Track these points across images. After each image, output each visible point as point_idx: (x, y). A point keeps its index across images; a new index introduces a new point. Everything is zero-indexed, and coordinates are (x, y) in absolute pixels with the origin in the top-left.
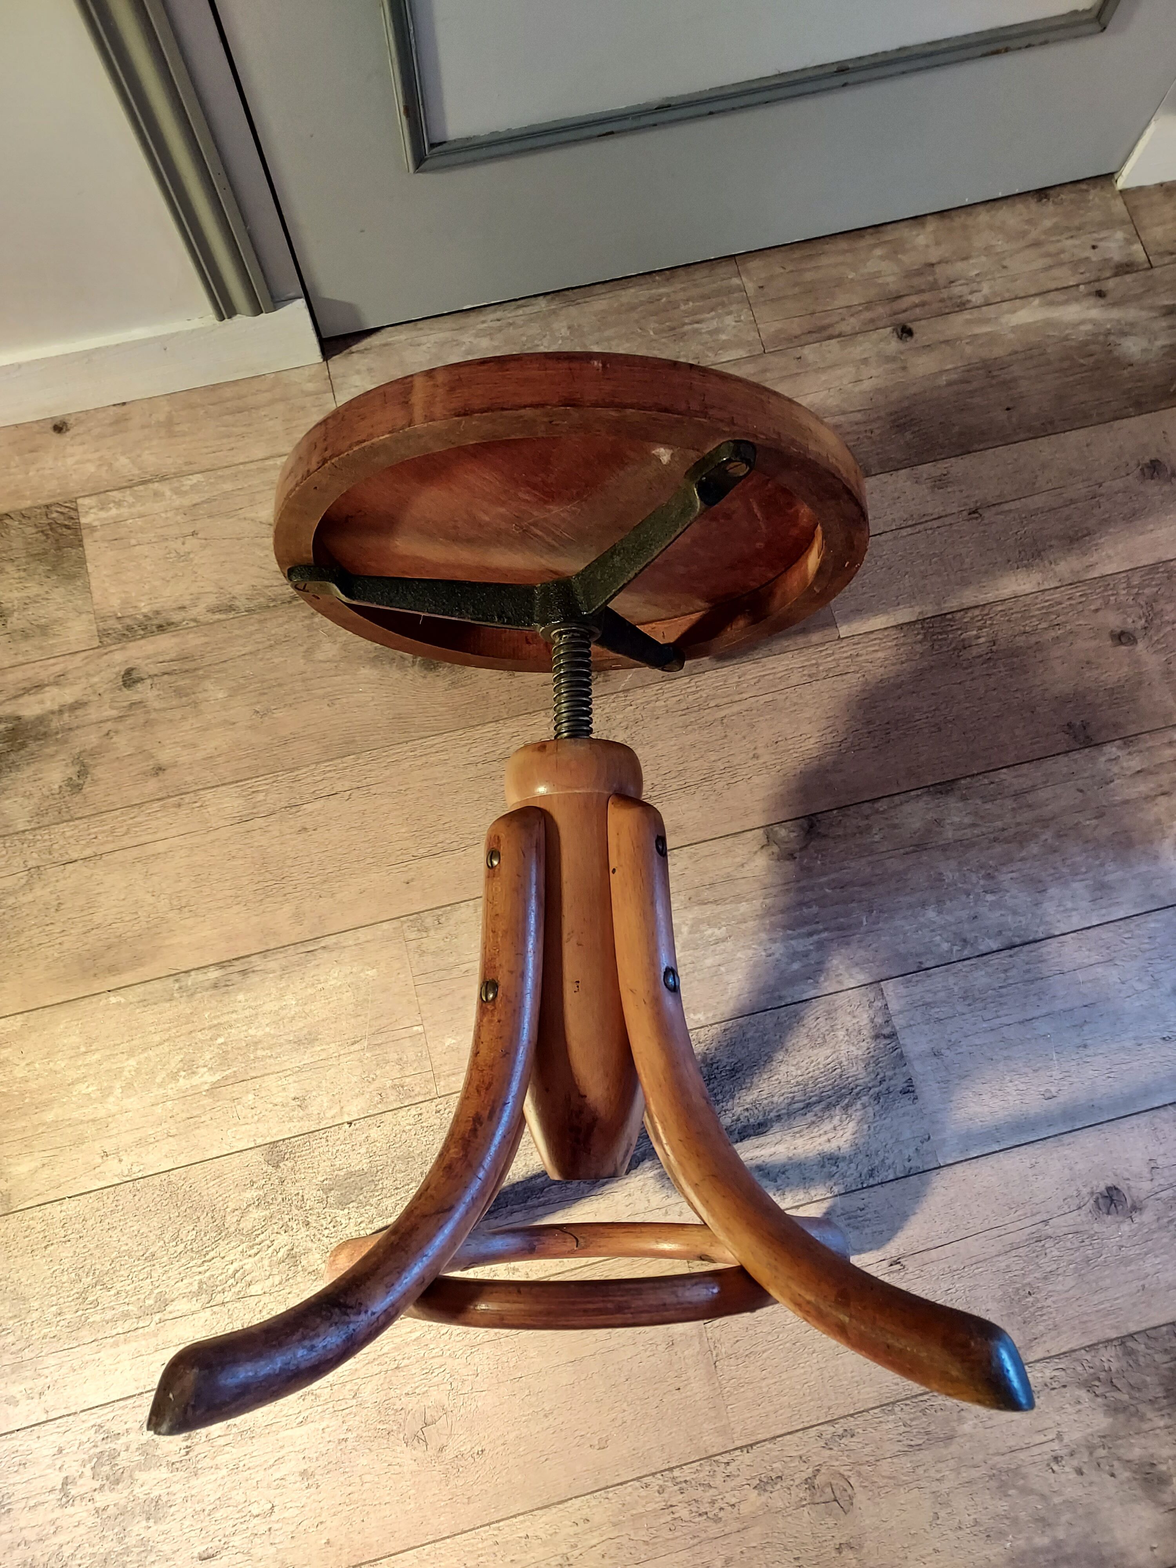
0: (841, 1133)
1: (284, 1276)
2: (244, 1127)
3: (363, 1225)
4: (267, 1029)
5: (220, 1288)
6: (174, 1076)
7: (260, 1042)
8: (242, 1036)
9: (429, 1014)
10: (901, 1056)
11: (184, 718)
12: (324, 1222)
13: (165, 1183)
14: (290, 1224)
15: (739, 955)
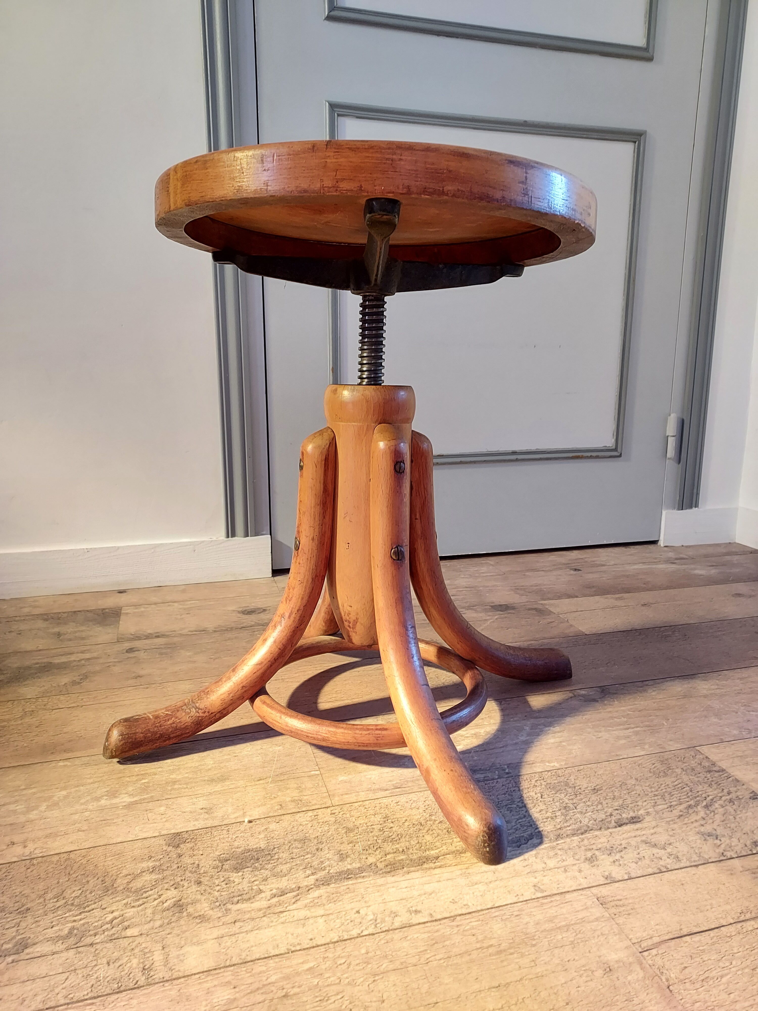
0: (711, 821)
1: (166, 921)
2: (152, 825)
3: (256, 883)
4: (187, 775)
5: (91, 933)
6: (98, 799)
7: (178, 781)
8: (164, 778)
9: (325, 766)
10: (737, 781)
11: (161, 661)
12: (217, 882)
13: (63, 860)
14: (181, 883)
15: (574, 738)
